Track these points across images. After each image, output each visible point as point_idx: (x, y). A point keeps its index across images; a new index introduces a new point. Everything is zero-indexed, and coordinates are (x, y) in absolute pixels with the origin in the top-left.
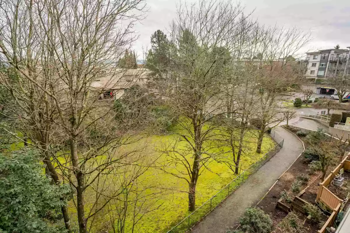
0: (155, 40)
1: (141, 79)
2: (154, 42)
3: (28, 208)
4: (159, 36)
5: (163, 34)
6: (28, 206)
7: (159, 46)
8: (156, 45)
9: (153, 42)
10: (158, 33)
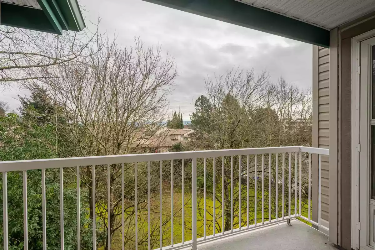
0: (198, 103)
1: (185, 139)
2: (198, 106)
3: (68, 232)
4: (202, 100)
5: (206, 98)
6: (68, 230)
7: (202, 109)
8: (199, 108)
9: (196, 105)
10: (202, 98)
